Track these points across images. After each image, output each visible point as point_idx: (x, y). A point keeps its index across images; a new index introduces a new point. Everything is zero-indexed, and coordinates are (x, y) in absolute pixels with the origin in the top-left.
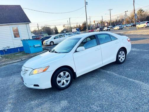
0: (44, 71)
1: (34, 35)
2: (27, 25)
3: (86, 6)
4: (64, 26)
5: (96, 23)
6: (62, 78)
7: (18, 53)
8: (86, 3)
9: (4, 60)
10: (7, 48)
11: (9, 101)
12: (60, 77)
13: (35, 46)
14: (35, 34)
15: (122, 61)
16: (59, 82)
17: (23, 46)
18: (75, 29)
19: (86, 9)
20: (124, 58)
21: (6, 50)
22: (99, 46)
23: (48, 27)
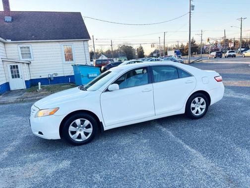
0: (51, 114)
1: (106, 58)
2: (85, 43)
3: (190, 12)
4: (153, 46)
5: (212, 42)
6: (77, 128)
7: (67, 85)
8: (192, 7)
9: (44, 93)
10: (54, 76)
11: (8, 149)
12: (75, 125)
13: (90, 76)
14: (107, 56)
15: (198, 115)
16: (73, 133)
17: (73, 74)
18: (174, 51)
19: (190, 17)
20: (204, 110)
21: (52, 79)
22: (151, 85)
23: (129, 46)
